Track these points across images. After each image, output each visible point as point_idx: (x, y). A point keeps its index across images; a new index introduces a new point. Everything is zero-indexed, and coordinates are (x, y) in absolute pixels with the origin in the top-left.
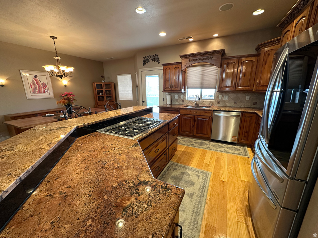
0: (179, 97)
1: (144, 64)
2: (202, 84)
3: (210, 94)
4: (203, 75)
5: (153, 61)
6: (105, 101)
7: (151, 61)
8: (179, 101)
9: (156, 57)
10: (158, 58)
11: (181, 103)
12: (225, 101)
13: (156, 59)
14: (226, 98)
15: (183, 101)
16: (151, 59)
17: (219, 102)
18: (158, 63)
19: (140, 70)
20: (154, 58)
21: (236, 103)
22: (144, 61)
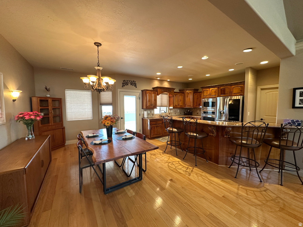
0: (151, 112)
1: (123, 86)
2: (161, 104)
3: (164, 109)
4: (162, 99)
5: (131, 85)
6: (50, 124)
7: (129, 85)
8: (151, 115)
9: (134, 82)
10: (136, 84)
11: (152, 116)
12: (171, 113)
13: (134, 84)
14: (172, 111)
15: (153, 115)
16: (129, 83)
17: (169, 114)
18: (135, 87)
19: (119, 90)
20: (132, 83)
21: (175, 113)
22: (123, 83)
